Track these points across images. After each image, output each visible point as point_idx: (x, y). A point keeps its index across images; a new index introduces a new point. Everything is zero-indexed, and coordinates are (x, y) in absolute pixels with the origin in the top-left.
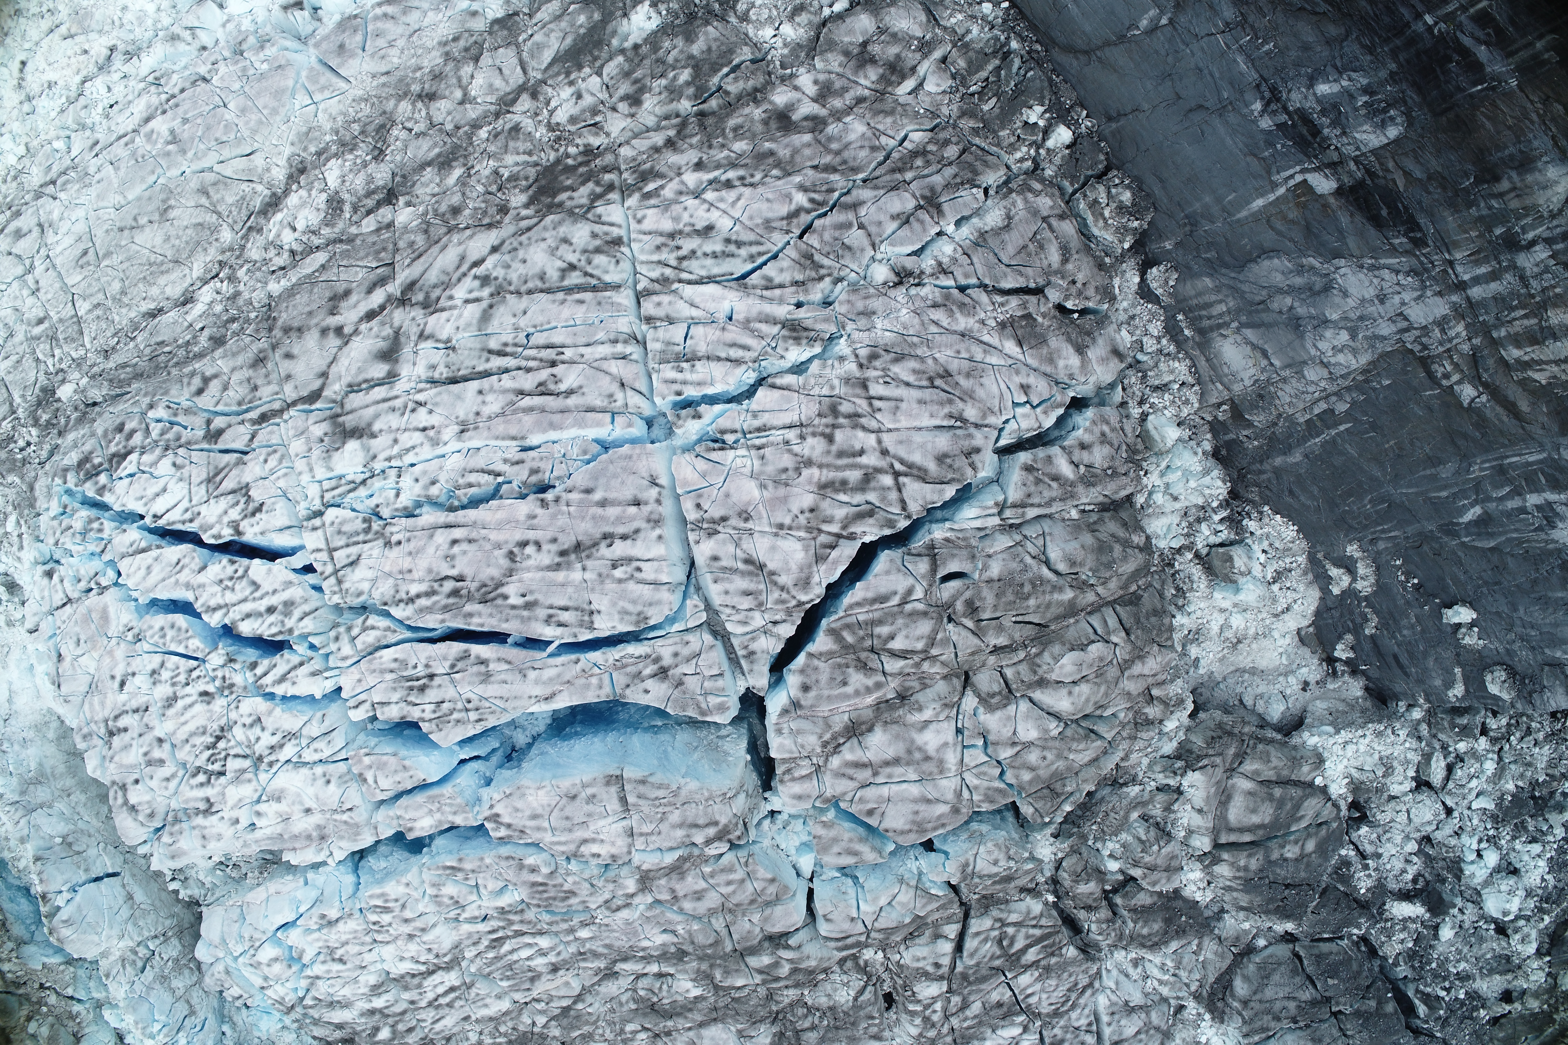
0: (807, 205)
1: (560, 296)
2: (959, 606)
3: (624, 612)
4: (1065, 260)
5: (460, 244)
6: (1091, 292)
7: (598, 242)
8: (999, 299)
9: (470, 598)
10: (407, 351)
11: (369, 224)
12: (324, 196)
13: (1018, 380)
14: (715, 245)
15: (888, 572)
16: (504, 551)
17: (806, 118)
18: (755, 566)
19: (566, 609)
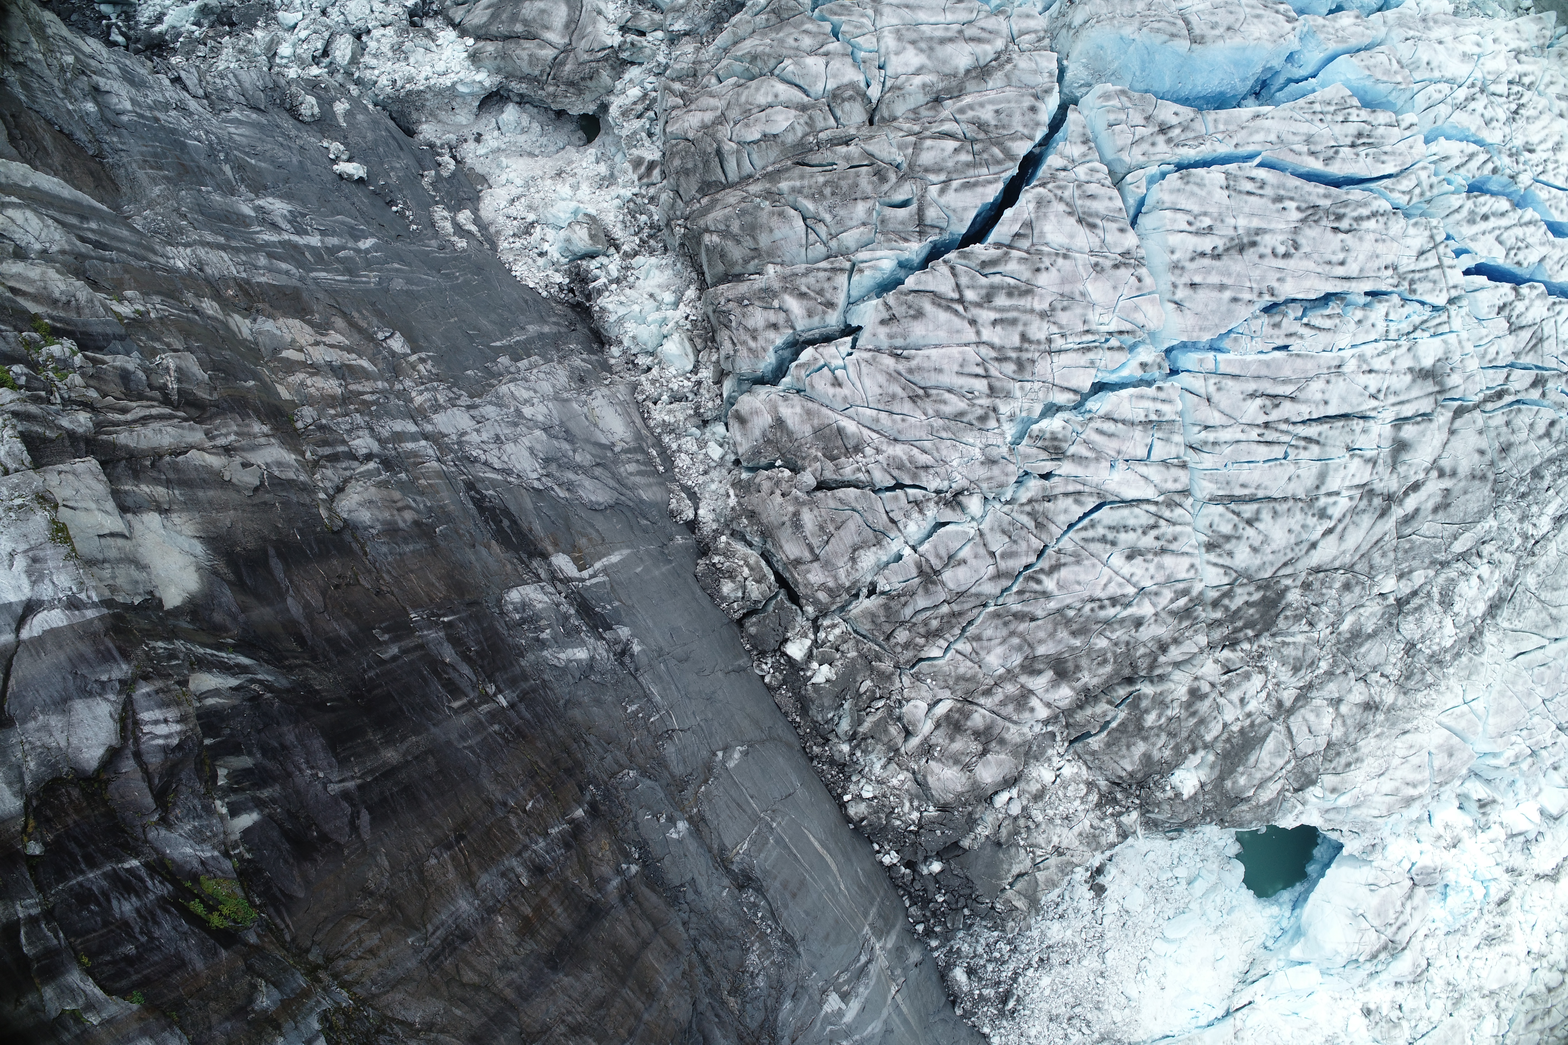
0: (1043, 577)
1: (1261, 494)
2: (893, 178)
3: (1200, 185)
4: (796, 514)
5: (1344, 552)
6: (766, 486)
7: (1228, 547)
8: (862, 476)
9: (1327, 212)
10: (1386, 451)
11: (1418, 578)
12: (1456, 608)
13: (846, 391)
14: (1126, 539)
15: (965, 209)
16: (1303, 250)
17: (1040, 672)
18: (1086, 221)
19: (1249, 193)
